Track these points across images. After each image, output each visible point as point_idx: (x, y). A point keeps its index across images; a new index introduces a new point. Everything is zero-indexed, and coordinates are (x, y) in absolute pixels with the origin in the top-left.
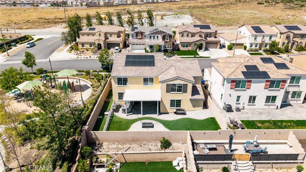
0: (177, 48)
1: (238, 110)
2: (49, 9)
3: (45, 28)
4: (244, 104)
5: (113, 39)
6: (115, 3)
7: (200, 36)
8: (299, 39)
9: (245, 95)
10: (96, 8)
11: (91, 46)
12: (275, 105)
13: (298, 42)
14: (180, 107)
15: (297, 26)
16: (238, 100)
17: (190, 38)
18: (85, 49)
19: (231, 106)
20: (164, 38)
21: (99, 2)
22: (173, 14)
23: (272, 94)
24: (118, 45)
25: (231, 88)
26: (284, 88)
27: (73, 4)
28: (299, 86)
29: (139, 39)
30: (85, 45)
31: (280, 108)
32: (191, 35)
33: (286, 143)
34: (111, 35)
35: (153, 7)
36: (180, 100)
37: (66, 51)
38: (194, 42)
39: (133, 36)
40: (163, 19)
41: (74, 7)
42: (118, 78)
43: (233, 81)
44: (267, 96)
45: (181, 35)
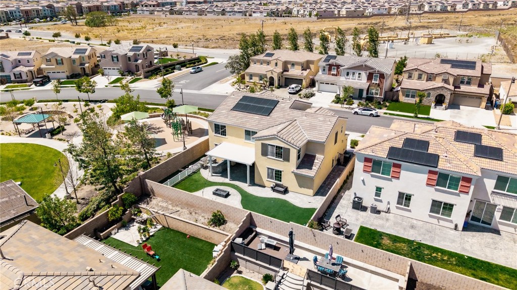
0: (395, 98)
4: (389, 203)
5: (295, 72)
9: (391, 189)
11: (261, 80)
12: (451, 222)
14: (281, 181)
16: (378, 195)
18: (252, 82)
19: (361, 200)
20: (370, 77)
22: (461, 36)
23: (444, 198)
25: (365, 171)
26: (468, 193)
28: (516, 198)
29: (333, 75)
32: (426, 77)
33: (397, 281)
34: (293, 65)
37: (230, 84)
39: (324, 70)
41: (300, 18)
43: (367, 160)
45: (407, 75)
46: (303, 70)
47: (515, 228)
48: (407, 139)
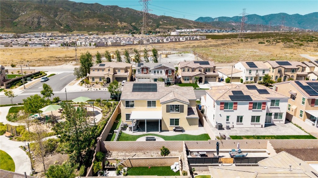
0: (179, 82)
1: (228, 128)
2: (59, 49)
3: (56, 65)
4: (233, 123)
5: (121, 74)
6: (122, 43)
7: (199, 70)
8: (290, 73)
9: (233, 115)
10: (104, 47)
11: (101, 80)
12: (260, 124)
13: (289, 76)
14: (178, 125)
15: (288, 62)
16: (227, 120)
17: (191, 72)
18: (95, 82)
19: (221, 124)
20: (167, 72)
21: (107, 43)
22: (177, 53)
23: (256, 114)
24: (125, 79)
25: (221, 109)
26: (265, 109)
27: (82, 44)
28: (279, 108)
29: (145, 73)
30: (95, 79)
31: (265, 127)
32: (191, 70)
33: (265, 152)
34: (119, 71)
35: (159, 47)
36: (178, 119)
37: (78, 85)
38: (194, 76)
39: (139, 71)
40: (167, 57)
41: (83, 47)
42: (126, 101)
43: (222, 103)
44: (252, 116)
45: (182, 70)
46: (125, 72)
47: (280, 121)
48: (232, 91)
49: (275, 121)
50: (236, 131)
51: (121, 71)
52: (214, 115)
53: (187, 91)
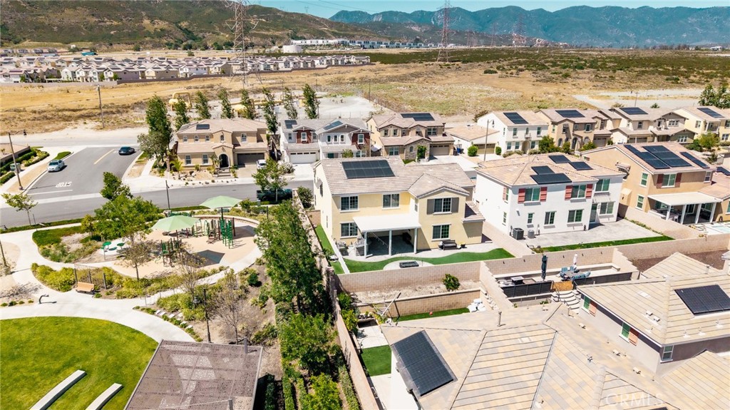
1: (532, 235)
2: (17, 89)
3: (47, 131)
4: (538, 226)
5: (249, 145)
6: (181, 72)
7: (417, 133)
8: (583, 131)
9: (539, 211)
10: (139, 83)
12: (581, 224)
13: (581, 137)
14: (448, 237)
15: (576, 111)
16: (530, 221)
17: (400, 137)
18: (193, 166)
19: (521, 229)
20: (354, 139)
22: (326, 96)
23: (576, 206)
24: (261, 156)
25: (519, 202)
28: (608, 194)
29: (303, 142)
30: (193, 160)
31: (589, 229)
33: (611, 267)
35: (274, 81)
36: (448, 226)
37: (149, 174)
38: (408, 144)
39: (290, 138)
42: (342, 198)
43: (521, 191)
44: (570, 211)
45: (383, 132)
46: (258, 141)
47: (608, 217)
48: (532, 168)
49: (601, 217)
50: (546, 239)
51: (248, 138)
52: (505, 214)
53: (450, 172)
